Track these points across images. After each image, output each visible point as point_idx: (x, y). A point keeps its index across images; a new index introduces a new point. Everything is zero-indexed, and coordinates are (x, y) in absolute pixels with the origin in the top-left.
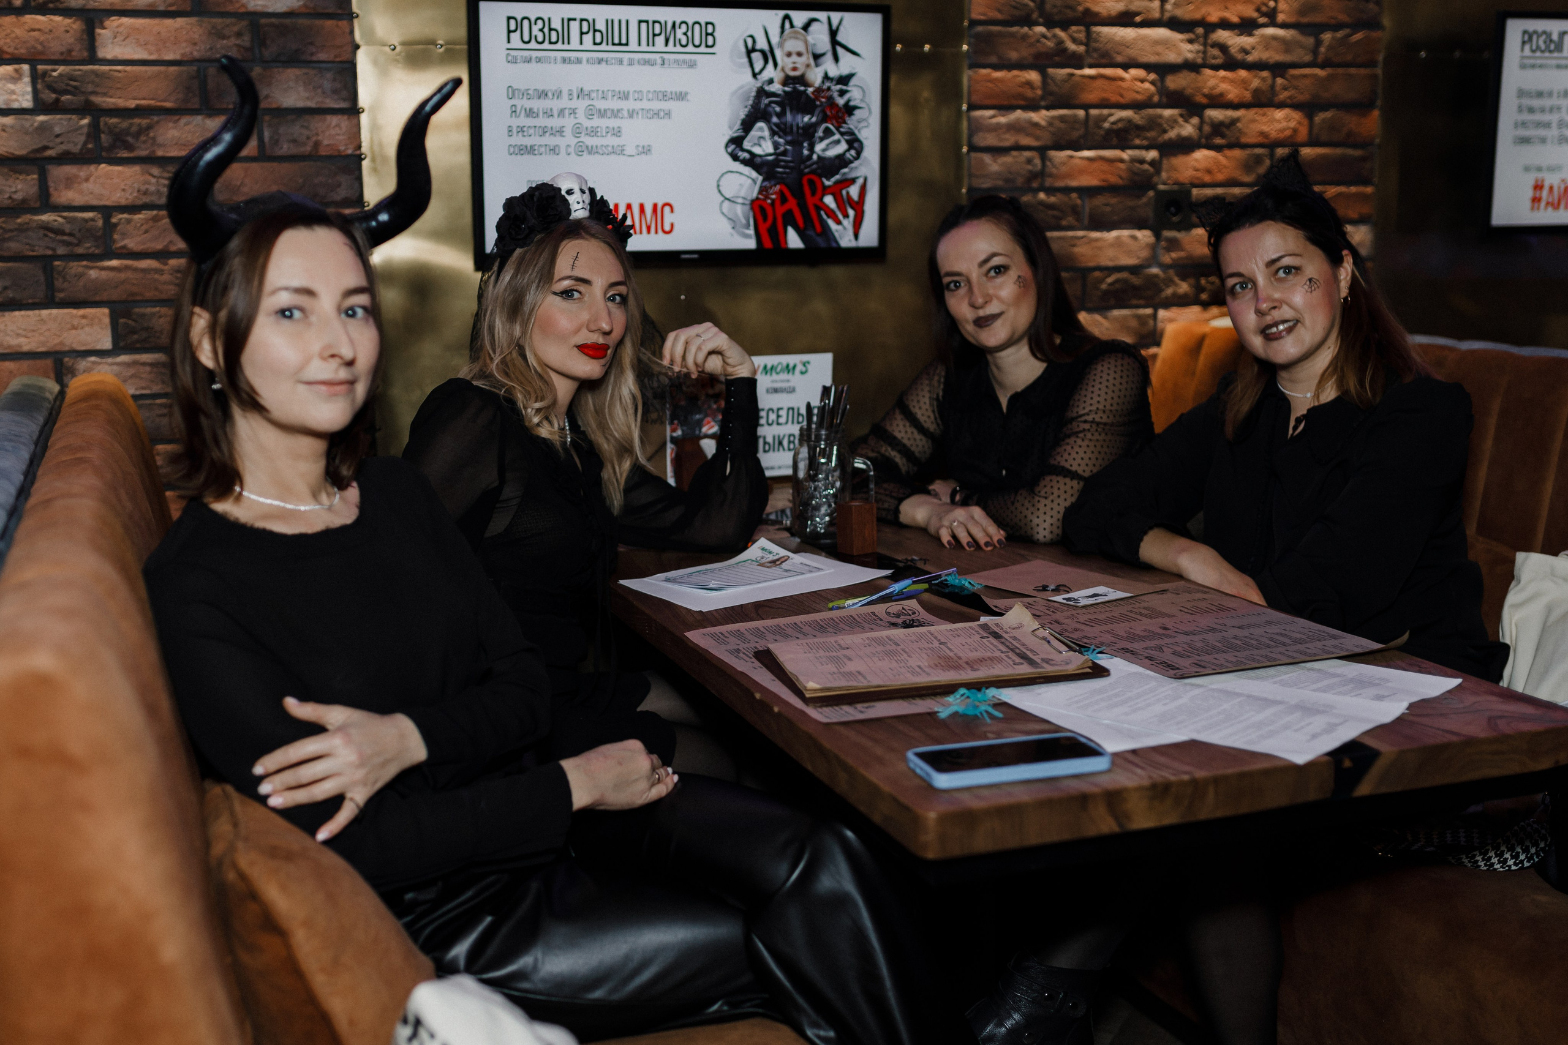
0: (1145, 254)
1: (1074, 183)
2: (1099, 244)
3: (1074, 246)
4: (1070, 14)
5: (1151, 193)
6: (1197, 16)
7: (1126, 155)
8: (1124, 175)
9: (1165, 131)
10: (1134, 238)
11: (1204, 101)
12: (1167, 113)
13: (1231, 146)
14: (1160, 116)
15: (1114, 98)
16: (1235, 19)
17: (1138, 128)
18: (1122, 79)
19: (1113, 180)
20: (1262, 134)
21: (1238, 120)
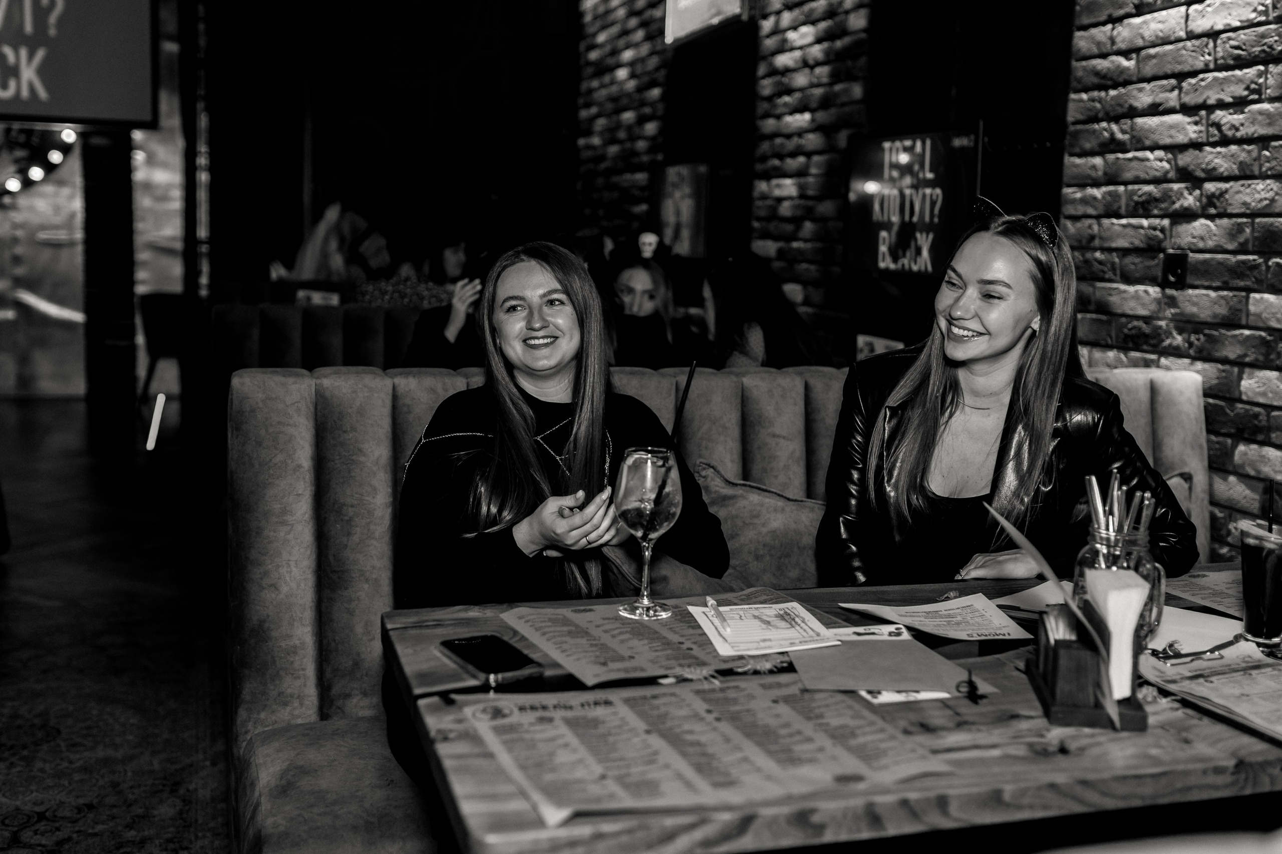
0: (1153, 307)
1: (1114, 245)
2: (1125, 295)
3: (1110, 295)
4: (1120, 110)
5: (1161, 256)
6: (1200, 100)
7: (1145, 222)
8: (1142, 238)
9: (1174, 203)
10: (1146, 292)
11: (1203, 175)
12: (1176, 186)
13: (1221, 215)
14: (1171, 190)
15: (1143, 176)
16: (1229, 100)
17: (1156, 200)
18: (1148, 160)
19: (1137, 243)
20: (1245, 204)
21: (1226, 191)
